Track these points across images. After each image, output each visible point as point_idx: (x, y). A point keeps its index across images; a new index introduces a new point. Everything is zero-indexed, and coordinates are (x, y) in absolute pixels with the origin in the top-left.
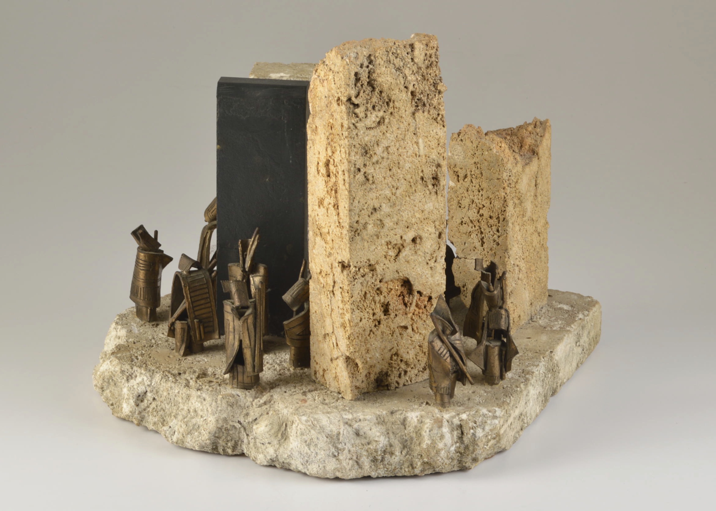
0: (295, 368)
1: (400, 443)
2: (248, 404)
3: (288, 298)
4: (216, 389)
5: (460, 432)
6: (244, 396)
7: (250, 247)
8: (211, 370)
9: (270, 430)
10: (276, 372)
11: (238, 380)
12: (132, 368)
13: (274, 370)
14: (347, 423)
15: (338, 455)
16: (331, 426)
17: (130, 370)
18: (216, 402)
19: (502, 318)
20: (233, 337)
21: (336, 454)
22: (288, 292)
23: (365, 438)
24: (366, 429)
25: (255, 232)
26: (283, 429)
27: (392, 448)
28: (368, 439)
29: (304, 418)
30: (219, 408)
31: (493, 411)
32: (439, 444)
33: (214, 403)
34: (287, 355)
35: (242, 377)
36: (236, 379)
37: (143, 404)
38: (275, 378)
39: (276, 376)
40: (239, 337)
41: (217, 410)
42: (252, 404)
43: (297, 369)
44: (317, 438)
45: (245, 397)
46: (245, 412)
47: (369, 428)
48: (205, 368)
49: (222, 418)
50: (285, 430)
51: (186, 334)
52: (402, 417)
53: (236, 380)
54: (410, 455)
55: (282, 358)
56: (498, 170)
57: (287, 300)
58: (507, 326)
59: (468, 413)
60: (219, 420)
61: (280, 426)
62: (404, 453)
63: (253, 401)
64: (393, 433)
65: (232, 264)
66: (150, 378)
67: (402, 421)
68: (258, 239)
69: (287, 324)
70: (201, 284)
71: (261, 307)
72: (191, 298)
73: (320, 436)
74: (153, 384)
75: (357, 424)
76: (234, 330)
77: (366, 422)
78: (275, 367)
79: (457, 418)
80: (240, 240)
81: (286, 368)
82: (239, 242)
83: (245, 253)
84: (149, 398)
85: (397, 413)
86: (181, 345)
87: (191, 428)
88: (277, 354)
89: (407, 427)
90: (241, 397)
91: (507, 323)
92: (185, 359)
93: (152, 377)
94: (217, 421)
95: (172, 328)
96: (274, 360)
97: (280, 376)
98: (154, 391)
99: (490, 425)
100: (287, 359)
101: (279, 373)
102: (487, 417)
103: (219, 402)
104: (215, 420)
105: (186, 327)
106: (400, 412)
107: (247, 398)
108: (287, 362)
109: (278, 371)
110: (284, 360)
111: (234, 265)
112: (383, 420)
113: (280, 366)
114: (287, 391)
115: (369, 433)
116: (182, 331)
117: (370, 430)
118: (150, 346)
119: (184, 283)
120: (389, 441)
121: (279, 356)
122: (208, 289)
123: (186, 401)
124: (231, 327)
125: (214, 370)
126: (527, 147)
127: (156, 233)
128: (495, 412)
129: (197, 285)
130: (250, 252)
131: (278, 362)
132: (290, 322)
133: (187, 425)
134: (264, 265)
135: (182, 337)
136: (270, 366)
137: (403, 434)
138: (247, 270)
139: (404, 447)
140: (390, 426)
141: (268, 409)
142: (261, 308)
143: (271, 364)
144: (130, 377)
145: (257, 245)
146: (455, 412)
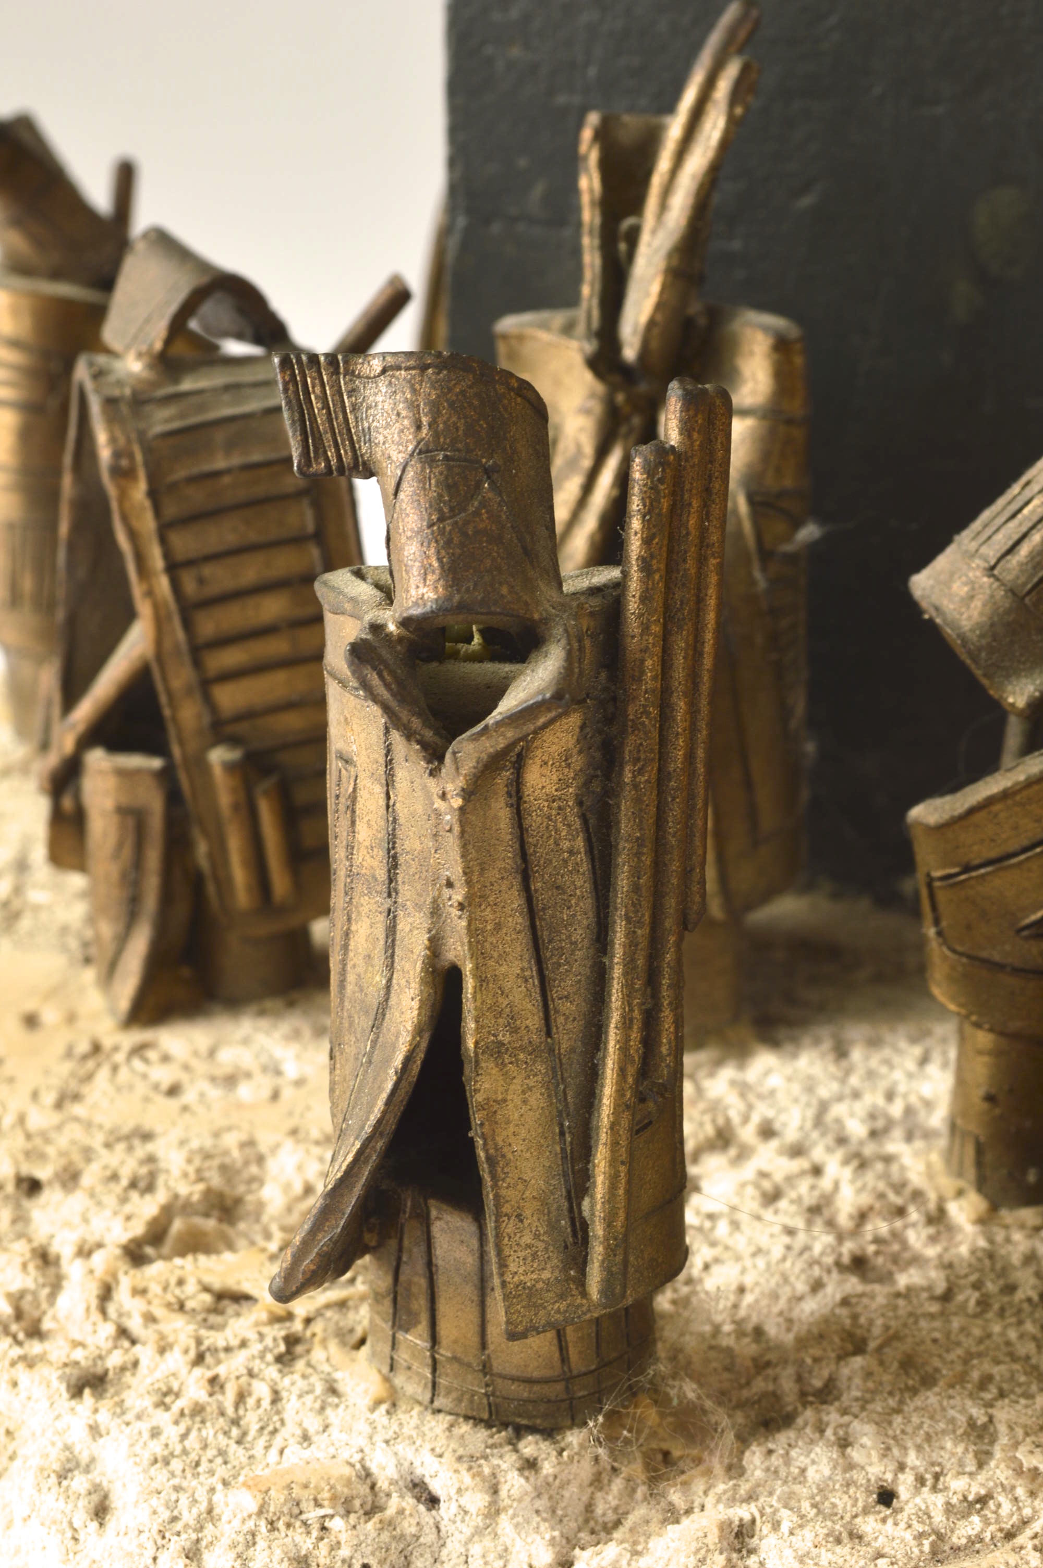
0: (994, 1207)
3: (960, 588)
4: (241, 1398)
6: (479, 1496)
7: (664, 163)
10: (822, 1241)
11: (434, 1339)
13: (815, 1210)
20: (380, 932)
22: (965, 540)
25: (714, 40)
34: (933, 1069)
35: (472, 1315)
36: (423, 1327)
38: (811, 1308)
39: (817, 1286)
40: (435, 945)
43: (1006, 1215)
45: (490, 1513)
48: (250, 1143)
51: (153, 858)
53: (416, 1339)
55: (890, 1096)
57: (949, 606)
65: (527, 317)
68: (735, 96)
69: (941, 828)
70: (256, 457)
71: (680, 644)
72: (173, 568)
76: (393, 863)
78: (826, 1183)
80: (593, 119)
81: (917, 1195)
82: (587, 134)
83: (627, 223)
86: (123, 939)
88: (857, 1054)
90: (446, 1510)
92: (139, 1050)
95: (67, 803)
96: (823, 1107)
97: (853, 1284)
100: (929, 1104)
101: (848, 1248)
105: (155, 803)
108: (928, 1135)
109: (844, 1220)
110: (909, 1111)
111: (545, 326)
113: (870, 1177)
114: (904, 1487)
116: (122, 827)
119: (112, 440)
121: (871, 1075)
122: (318, 507)
124: (364, 833)
129: (220, 463)
130: (663, 206)
131: (857, 1129)
132: (972, 811)
135: (124, 875)
136: (783, 1167)
138: (630, 353)
142: (680, 661)
143: (797, 1151)
145: (725, 145)
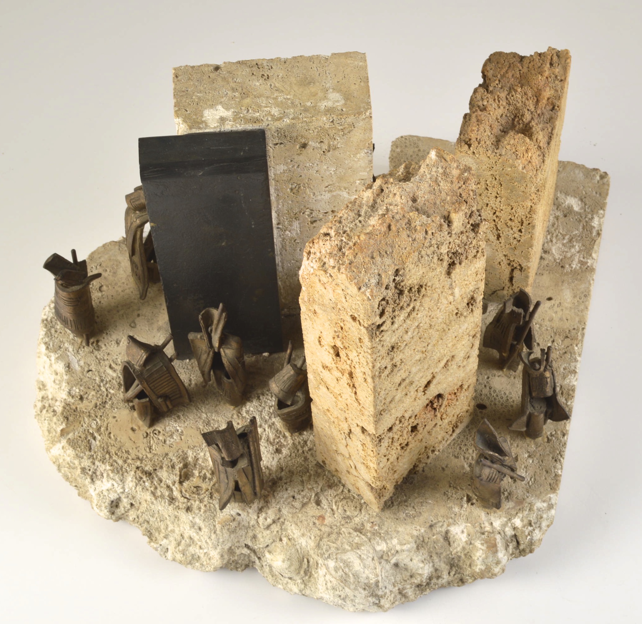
1: (447, 565)
2: (253, 522)
4: (209, 506)
5: (515, 543)
6: (246, 514)
8: (191, 454)
9: (290, 567)
10: (271, 448)
12: (94, 464)
14: (382, 557)
15: (379, 602)
16: (367, 572)
17: (93, 466)
18: (215, 533)
19: (547, 383)
20: (225, 476)
21: (377, 602)
23: (406, 569)
24: (407, 561)
26: (305, 566)
27: (437, 572)
28: (410, 571)
29: (331, 564)
30: (221, 540)
31: (548, 500)
32: (495, 569)
33: (213, 536)
37: (118, 510)
39: (273, 459)
40: (234, 479)
41: (218, 542)
42: (257, 522)
44: (354, 596)
45: (248, 515)
46: (251, 534)
47: (409, 560)
48: (183, 450)
49: (226, 550)
50: (308, 566)
52: (444, 529)
54: (459, 573)
56: (525, 185)
58: (553, 386)
59: (520, 515)
60: (224, 554)
61: (301, 562)
62: (452, 573)
63: (258, 517)
64: (437, 553)
65: (192, 333)
66: (120, 483)
67: (443, 534)
73: (356, 593)
74: (126, 491)
75: (395, 558)
77: (405, 553)
79: (510, 525)
81: (280, 432)
83: (210, 329)
84: (126, 505)
85: (437, 526)
87: (191, 558)
88: (261, 398)
89: (452, 543)
90: (242, 516)
91: (553, 384)
92: (154, 433)
93: (123, 481)
94: (222, 556)
96: (261, 414)
97: (278, 456)
98: (130, 496)
99: (547, 519)
101: (274, 448)
102: (543, 511)
103: (218, 532)
104: (219, 556)
106: (440, 524)
107: (250, 515)
109: (272, 441)
111: (197, 338)
112: (422, 540)
113: (273, 430)
115: (411, 565)
117: (411, 560)
118: (102, 403)
120: (433, 566)
121: (265, 402)
123: (175, 520)
125: (195, 454)
126: (545, 101)
127: (74, 253)
128: (550, 499)
130: (216, 329)
131: (267, 418)
133: (184, 554)
134: (236, 338)
137: (448, 553)
139: (452, 566)
140: (432, 546)
141: (280, 533)
144: (94, 475)
146: (506, 517)
